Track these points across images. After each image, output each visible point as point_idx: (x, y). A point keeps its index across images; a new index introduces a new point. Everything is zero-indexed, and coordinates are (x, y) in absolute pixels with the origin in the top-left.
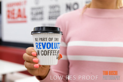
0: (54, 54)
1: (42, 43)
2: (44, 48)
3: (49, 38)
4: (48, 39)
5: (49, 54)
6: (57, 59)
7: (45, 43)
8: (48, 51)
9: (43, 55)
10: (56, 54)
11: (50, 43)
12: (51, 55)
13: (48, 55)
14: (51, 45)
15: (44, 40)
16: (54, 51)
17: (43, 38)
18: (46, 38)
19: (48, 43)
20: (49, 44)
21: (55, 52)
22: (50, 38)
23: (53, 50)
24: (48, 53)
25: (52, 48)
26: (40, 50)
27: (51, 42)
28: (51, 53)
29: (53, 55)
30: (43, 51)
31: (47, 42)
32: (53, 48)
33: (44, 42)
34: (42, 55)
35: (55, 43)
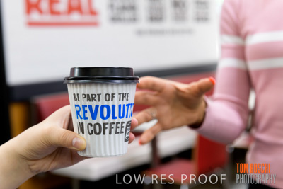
0: (119, 130)
1: (90, 107)
2: (94, 117)
3: (106, 95)
4: (102, 97)
5: (107, 131)
6: (126, 141)
7: (97, 107)
8: (104, 124)
9: (92, 133)
10: (124, 130)
11: (108, 107)
12: (110, 133)
13: (104, 133)
14: (111, 111)
15: (93, 98)
16: (118, 123)
17: (92, 95)
18: (99, 95)
19: (102, 107)
20: (105, 109)
21: (119, 125)
22: (109, 95)
23: (116, 121)
24: (105, 128)
25: (114, 117)
26: (86, 122)
27: (110, 104)
28: (111, 128)
29: (117, 133)
30: (91, 125)
31: (100, 104)
32: (116, 118)
33: (94, 104)
34: (90, 134)
35: (120, 106)
